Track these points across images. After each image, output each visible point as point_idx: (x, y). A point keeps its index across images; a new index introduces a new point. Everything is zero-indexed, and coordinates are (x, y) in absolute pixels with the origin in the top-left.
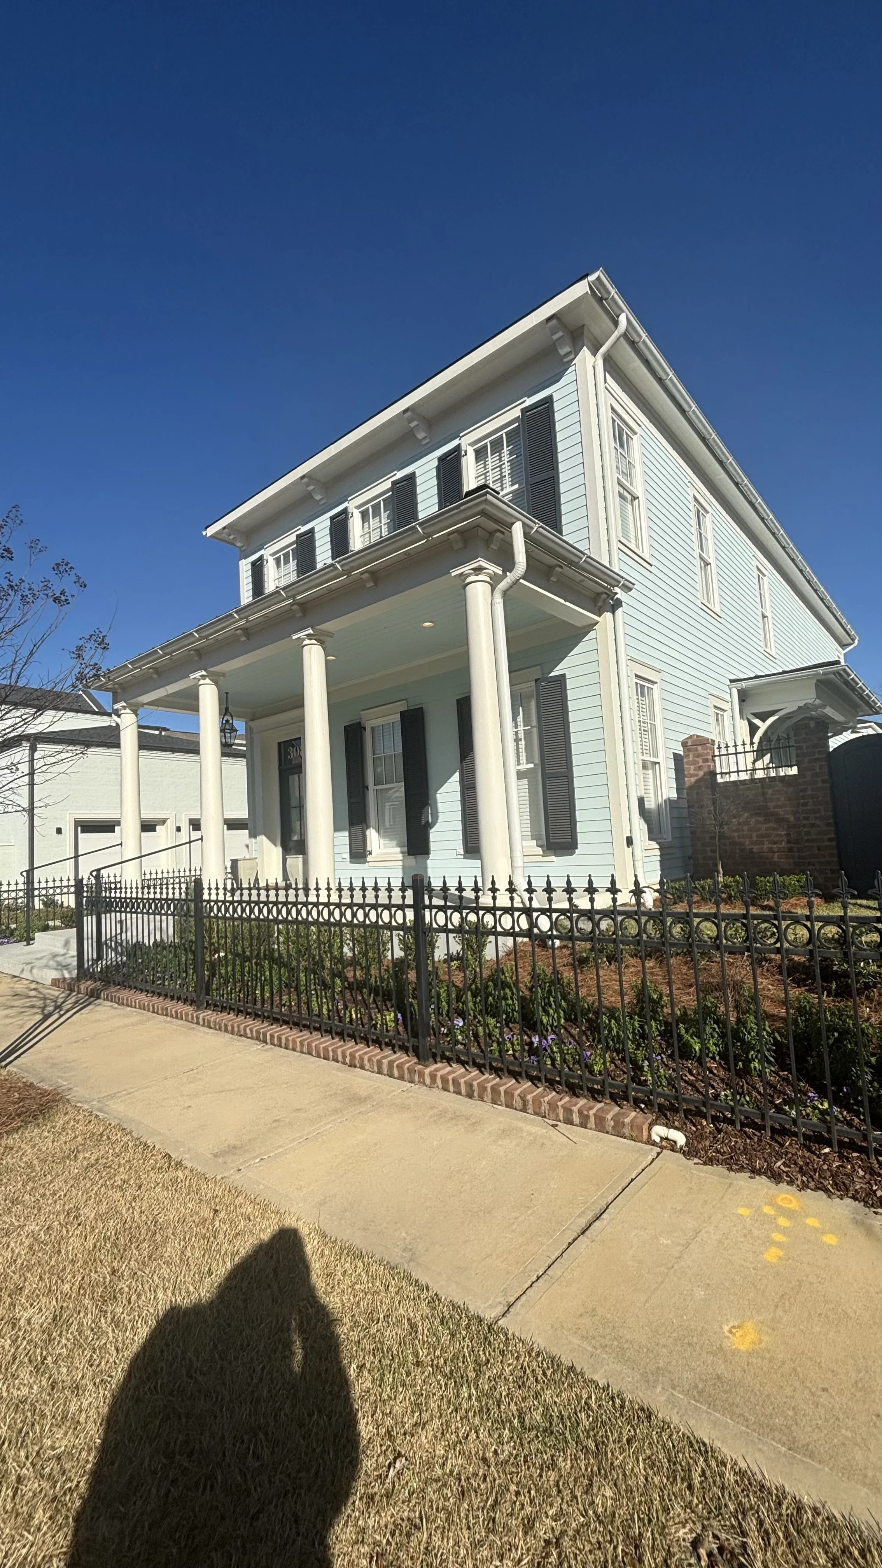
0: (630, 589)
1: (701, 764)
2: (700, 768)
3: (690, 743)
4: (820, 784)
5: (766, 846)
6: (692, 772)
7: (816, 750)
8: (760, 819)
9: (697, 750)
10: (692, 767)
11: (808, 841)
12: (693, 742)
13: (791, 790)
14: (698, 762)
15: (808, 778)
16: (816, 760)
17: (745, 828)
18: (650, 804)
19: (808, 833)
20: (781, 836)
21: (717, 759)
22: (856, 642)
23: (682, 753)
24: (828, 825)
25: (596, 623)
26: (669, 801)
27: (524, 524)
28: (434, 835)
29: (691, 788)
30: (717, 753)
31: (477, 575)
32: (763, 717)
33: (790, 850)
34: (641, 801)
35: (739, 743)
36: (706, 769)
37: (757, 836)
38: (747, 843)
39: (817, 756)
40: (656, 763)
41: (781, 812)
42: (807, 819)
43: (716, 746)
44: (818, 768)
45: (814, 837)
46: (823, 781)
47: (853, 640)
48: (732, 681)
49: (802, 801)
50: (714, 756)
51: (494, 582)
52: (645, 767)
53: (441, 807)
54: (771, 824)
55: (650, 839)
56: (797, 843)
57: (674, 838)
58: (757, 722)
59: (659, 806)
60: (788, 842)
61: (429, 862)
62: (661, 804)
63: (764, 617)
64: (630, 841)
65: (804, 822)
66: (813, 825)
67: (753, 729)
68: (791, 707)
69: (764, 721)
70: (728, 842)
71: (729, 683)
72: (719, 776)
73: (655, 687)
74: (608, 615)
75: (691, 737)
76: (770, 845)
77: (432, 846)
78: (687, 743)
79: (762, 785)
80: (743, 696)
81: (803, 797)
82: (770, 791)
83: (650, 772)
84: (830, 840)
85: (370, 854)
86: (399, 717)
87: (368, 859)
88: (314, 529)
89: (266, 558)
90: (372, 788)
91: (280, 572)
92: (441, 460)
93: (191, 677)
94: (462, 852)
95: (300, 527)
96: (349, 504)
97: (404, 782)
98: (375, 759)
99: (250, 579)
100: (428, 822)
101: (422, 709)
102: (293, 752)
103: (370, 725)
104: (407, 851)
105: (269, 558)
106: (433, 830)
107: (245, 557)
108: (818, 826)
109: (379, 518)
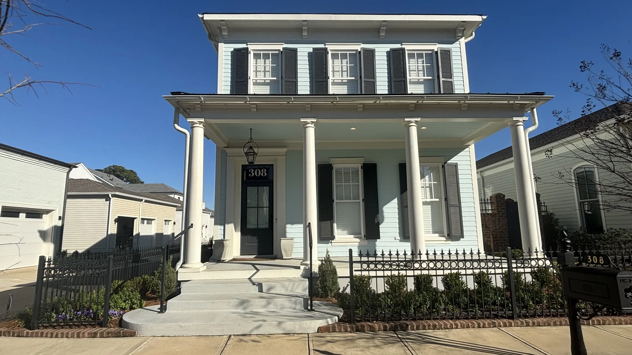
4: (504, 217)
7: (503, 205)
15: (501, 215)
16: (503, 209)
19: (500, 235)
25: (470, 145)
28: (383, 228)
33: (494, 240)
35: (486, 199)
39: (503, 207)
42: (500, 229)
44: (503, 211)
45: (502, 236)
53: (386, 215)
56: (496, 238)
60: (493, 238)
61: (377, 243)
65: (498, 231)
66: (502, 232)
77: (381, 235)
79: (484, 216)
82: (486, 218)
84: (507, 237)
85: (335, 238)
86: (359, 166)
87: (333, 241)
88: (297, 49)
89: (249, 50)
90: (335, 201)
91: (256, 62)
92: (393, 50)
93: (302, 120)
94: (399, 238)
95: (283, 43)
96: (327, 46)
97: (363, 200)
98: (336, 185)
99: (230, 58)
100: (379, 222)
101: (376, 164)
102: (254, 172)
103: (335, 166)
104: (363, 237)
105: (252, 53)
106: (380, 226)
107: (225, 43)
108: (504, 232)
109: (346, 61)
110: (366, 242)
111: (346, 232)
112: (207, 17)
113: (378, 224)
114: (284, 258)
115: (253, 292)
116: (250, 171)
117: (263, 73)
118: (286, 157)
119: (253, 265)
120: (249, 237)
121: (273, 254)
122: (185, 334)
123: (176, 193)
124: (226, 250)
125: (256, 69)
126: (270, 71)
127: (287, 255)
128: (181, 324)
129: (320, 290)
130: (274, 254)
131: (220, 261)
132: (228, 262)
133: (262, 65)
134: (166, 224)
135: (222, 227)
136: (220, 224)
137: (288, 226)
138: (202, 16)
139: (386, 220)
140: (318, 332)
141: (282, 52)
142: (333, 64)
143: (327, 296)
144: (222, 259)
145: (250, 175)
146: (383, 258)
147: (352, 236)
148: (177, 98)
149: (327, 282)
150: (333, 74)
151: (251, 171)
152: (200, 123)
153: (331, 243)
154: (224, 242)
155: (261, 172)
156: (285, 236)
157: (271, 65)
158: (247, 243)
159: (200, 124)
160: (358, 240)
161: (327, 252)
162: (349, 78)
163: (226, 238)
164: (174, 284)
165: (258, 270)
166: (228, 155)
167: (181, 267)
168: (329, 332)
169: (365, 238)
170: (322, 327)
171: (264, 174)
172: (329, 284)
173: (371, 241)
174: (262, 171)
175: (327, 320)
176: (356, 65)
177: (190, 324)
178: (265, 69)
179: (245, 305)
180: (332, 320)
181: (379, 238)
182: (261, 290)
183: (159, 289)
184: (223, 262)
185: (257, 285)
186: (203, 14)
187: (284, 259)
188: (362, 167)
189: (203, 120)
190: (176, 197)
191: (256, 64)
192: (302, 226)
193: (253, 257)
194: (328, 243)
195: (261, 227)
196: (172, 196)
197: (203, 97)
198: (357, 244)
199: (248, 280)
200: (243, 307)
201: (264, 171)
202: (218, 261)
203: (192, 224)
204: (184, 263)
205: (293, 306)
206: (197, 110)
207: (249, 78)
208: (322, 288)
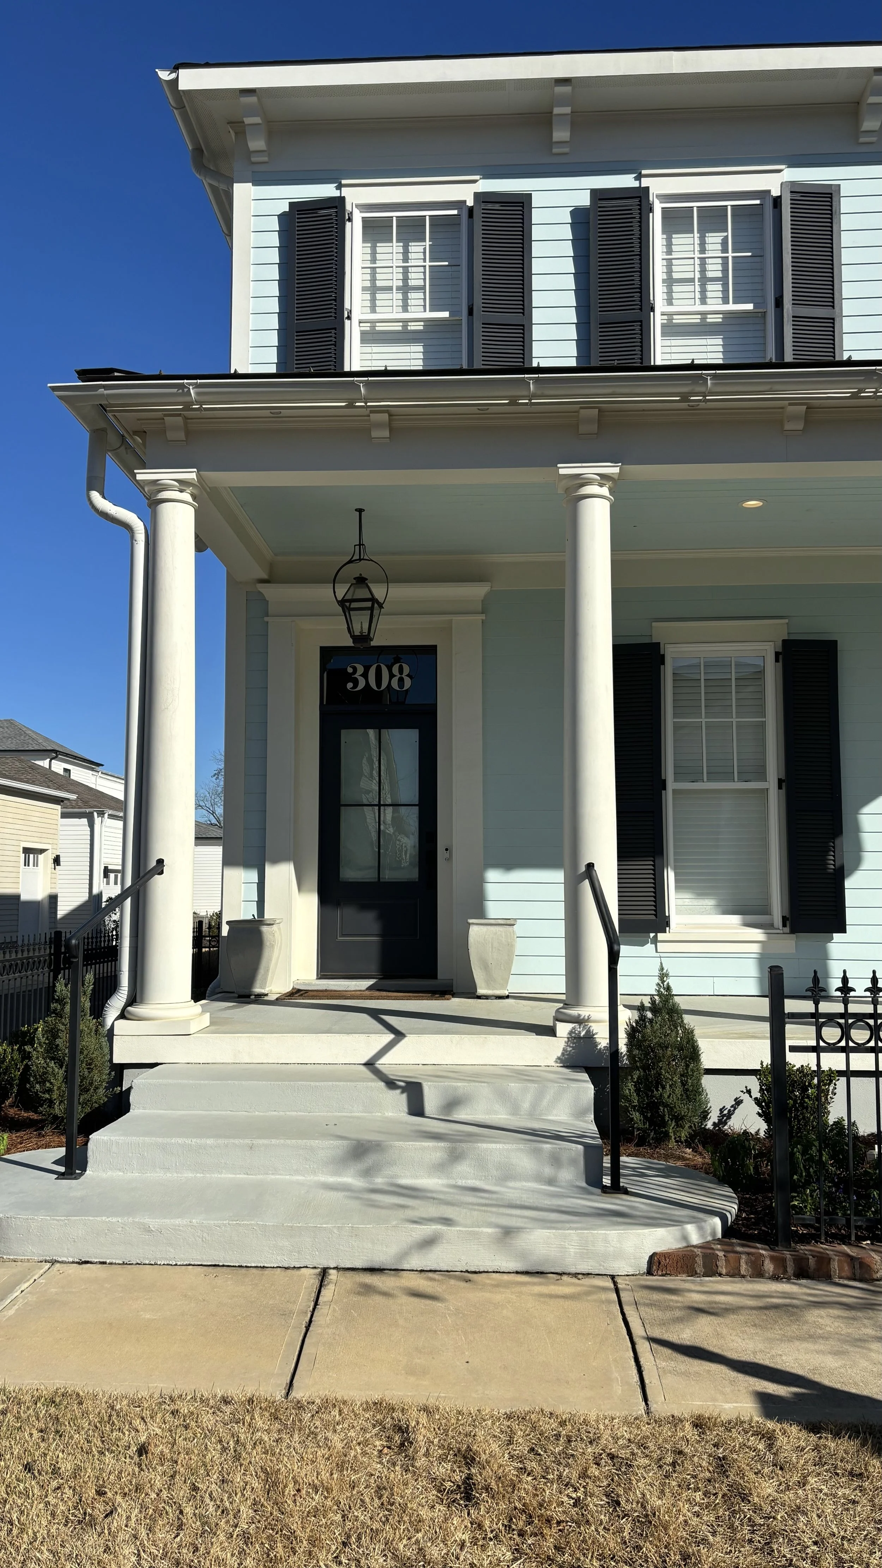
28: (851, 894)
61: (831, 946)
85: (668, 924)
86: (768, 650)
87: (661, 936)
89: (348, 207)
90: (671, 785)
91: (374, 253)
93: (565, 470)
95: (477, 177)
96: (645, 182)
97: (780, 782)
98: (677, 727)
99: (274, 240)
100: (842, 868)
101: (835, 643)
102: (365, 675)
103: (671, 652)
104: (778, 920)
106: (848, 883)
107: (259, 180)
109: (719, 240)
110: (788, 943)
111: (710, 902)
112: (190, 80)
113: (840, 876)
114: (481, 991)
115: (389, 1114)
116: (350, 670)
117: (400, 296)
118: (483, 617)
119: (375, 1014)
120: (348, 914)
121: (434, 976)
122: (161, 1259)
123: (55, 754)
124: (270, 960)
125: (373, 280)
126: (423, 288)
127: (490, 981)
128: (147, 1220)
129: (636, 1116)
130: (439, 976)
131: (249, 996)
132: (278, 1002)
133: (395, 264)
134: (27, 863)
135: (253, 876)
136: (247, 865)
137: (492, 875)
138: (173, 76)
139: (869, 860)
140: (649, 1272)
141: (471, 210)
142: (669, 251)
143: (662, 1138)
144: (257, 990)
145: (350, 685)
146: (846, 1002)
147: (736, 919)
148: (102, 390)
149: (664, 1088)
150: (670, 293)
151: (355, 670)
152: (183, 484)
153: (655, 941)
154: (265, 929)
155: (392, 676)
156: (480, 913)
157: (428, 264)
158: (343, 935)
159: (181, 491)
160: (758, 934)
161: (663, 976)
162: (732, 307)
163: (267, 916)
164: (100, 1077)
165: (399, 1035)
166: (271, 610)
167: (122, 1016)
168: (692, 1273)
169: (784, 925)
170: (665, 1255)
171: (401, 680)
172: (671, 1093)
173: (809, 940)
174: (395, 669)
175: (683, 1229)
176: (758, 256)
177: (178, 1221)
178: (406, 279)
179: (370, 1160)
180: (701, 1229)
181: (843, 930)
182: (416, 1108)
183: (50, 1091)
184: (260, 999)
185: (404, 1090)
186: (176, 68)
187: (479, 997)
188: (777, 654)
189: (190, 475)
190: (58, 767)
191: (374, 260)
192: (558, 876)
193: (364, 984)
194: (643, 944)
195: (388, 875)
196: (45, 763)
197: (197, 386)
198: (755, 948)
199: (363, 1068)
200: (361, 1166)
201: (401, 670)
202: (240, 996)
203: (160, 862)
204: (133, 1000)
205: (548, 1171)
206: (170, 435)
207: (346, 315)
208: (641, 1110)
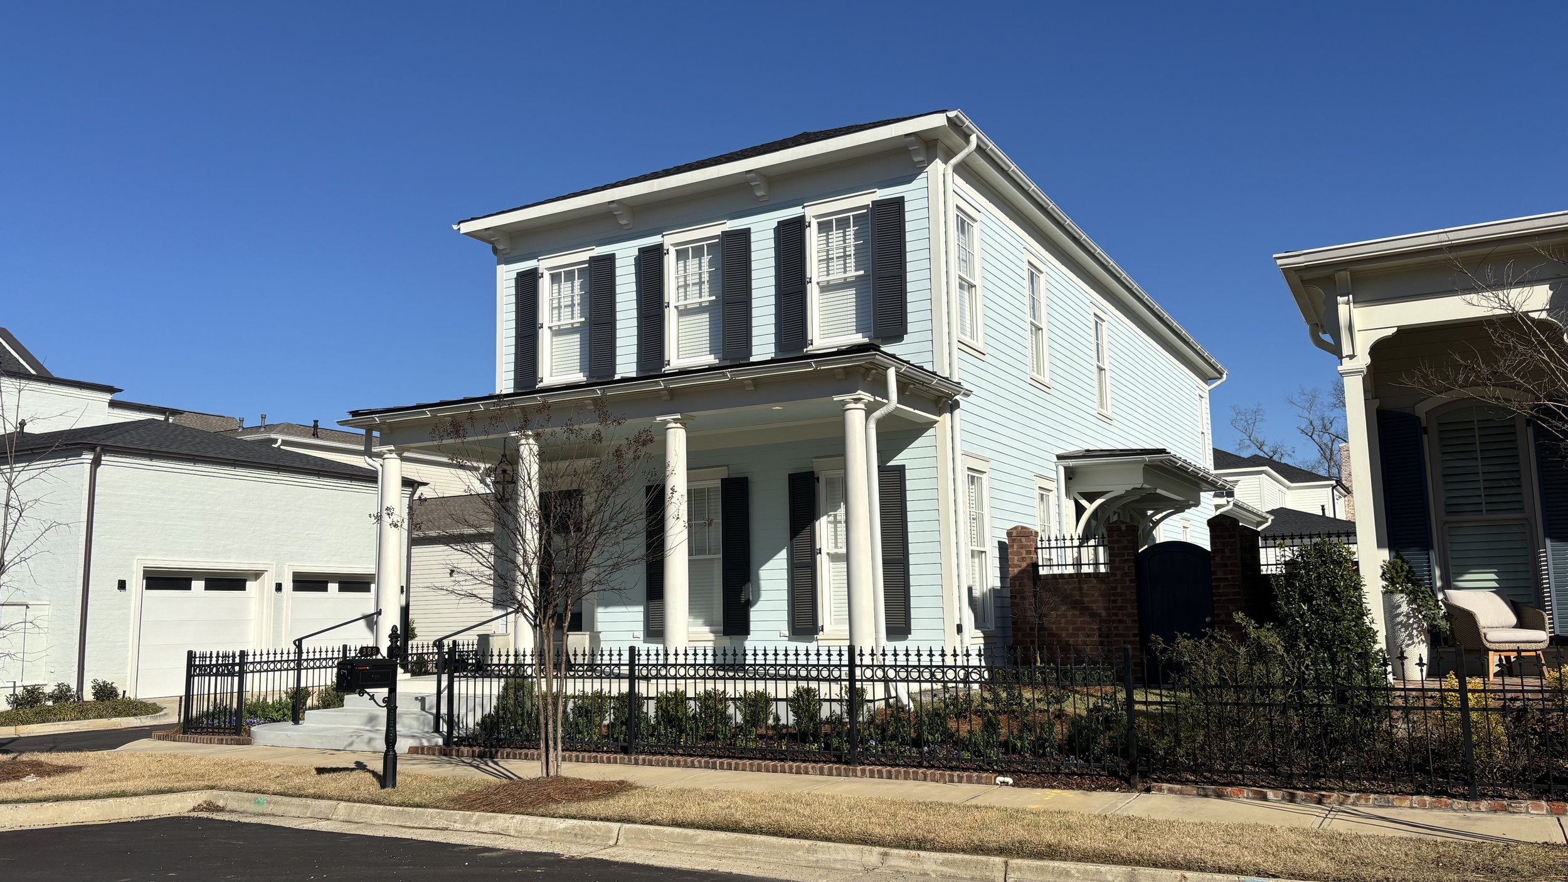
0: (969, 396)
1: (1024, 555)
2: (1023, 559)
3: (1014, 534)
4: (1128, 583)
5: (1081, 638)
6: (1016, 562)
7: (1126, 552)
8: (1075, 612)
9: (1021, 542)
10: (1016, 558)
11: (1117, 635)
12: (1017, 533)
13: (1104, 587)
14: (1021, 554)
15: (1118, 577)
16: (1126, 561)
17: (1063, 620)
18: (977, 593)
19: (1117, 628)
20: (1093, 630)
21: (1039, 551)
22: (1225, 376)
23: (1007, 541)
24: (1134, 621)
25: (936, 422)
26: (994, 590)
27: (896, 367)
28: (755, 614)
29: (1014, 578)
30: (1039, 546)
31: (856, 403)
32: (1091, 498)
33: (1101, 643)
34: (970, 590)
36: (1029, 561)
37: (1074, 629)
38: (1064, 635)
39: (1126, 557)
40: (982, 552)
41: (1094, 606)
42: (1116, 614)
43: (1039, 538)
44: (1127, 568)
45: (1122, 632)
46: (1131, 581)
47: (1221, 374)
48: (1060, 457)
49: (1112, 598)
50: (1037, 548)
51: (869, 410)
52: (973, 556)
53: (764, 584)
54: (1086, 618)
55: (976, 628)
56: (1107, 637)
57: (997, 627)
58: (1084, 502)
59: (984, 595)
60: (1100, 636)
61: (746, 642)
62: (986, 593)
63: (1101, 369)
64: (960, 629)
65: (1113, 618)
66: (1120, 621)
67: (1080, 510)
68: (1119, 491)
69: (1091, 501)
70: (1046, 633)
71: (1056, 460)
72: (1041, 568)
73: (984, 476)
74: (948, 415)
75: (1015, 528)
76: (1084, 639)
77: (753, 626)
78: (1012, 533)
79: (1079, 581)
80: (1071, 475)
81: (1114, 595)
82: (1085, 587)
83: (976, 560)
84: (1135, 635)
86: (718, 484)
88: (614, 255)
89: (541, 270)
91: (553, 291)
92: (782, 224)
93: (510, 435)
94: (787, 633)
95: (594, 247)
96: (663, 239)
97: (722, 554)
99: (513, 291)
100: (749, 600)
101: (746, 479)
102: (561, 505)
105: (547, 276)
106: (751, 609)
107: (506, 263)
108: (1125, 622)
110: (727, 642)
112: (466, 228)
113: (748, 604)
126: (580, 305)
137: (600, 609)
138: (458, 227)
139: (764, 595)
140: (408, 753)
141: (592, 264)
150: (683, 292)
155: (571, 505)
157: (579, 292)
160: (712, 637)
162: (713, 297)
168: (418, 753)
169: (724, 631)
170: (411, 747)
173: (733, 639)
175: (421, 741)
181: (747, 634)
186: (459, 223)
188: (721, 486)
191: (552, 294)
203: (381, 610)
207: (539, 326)
